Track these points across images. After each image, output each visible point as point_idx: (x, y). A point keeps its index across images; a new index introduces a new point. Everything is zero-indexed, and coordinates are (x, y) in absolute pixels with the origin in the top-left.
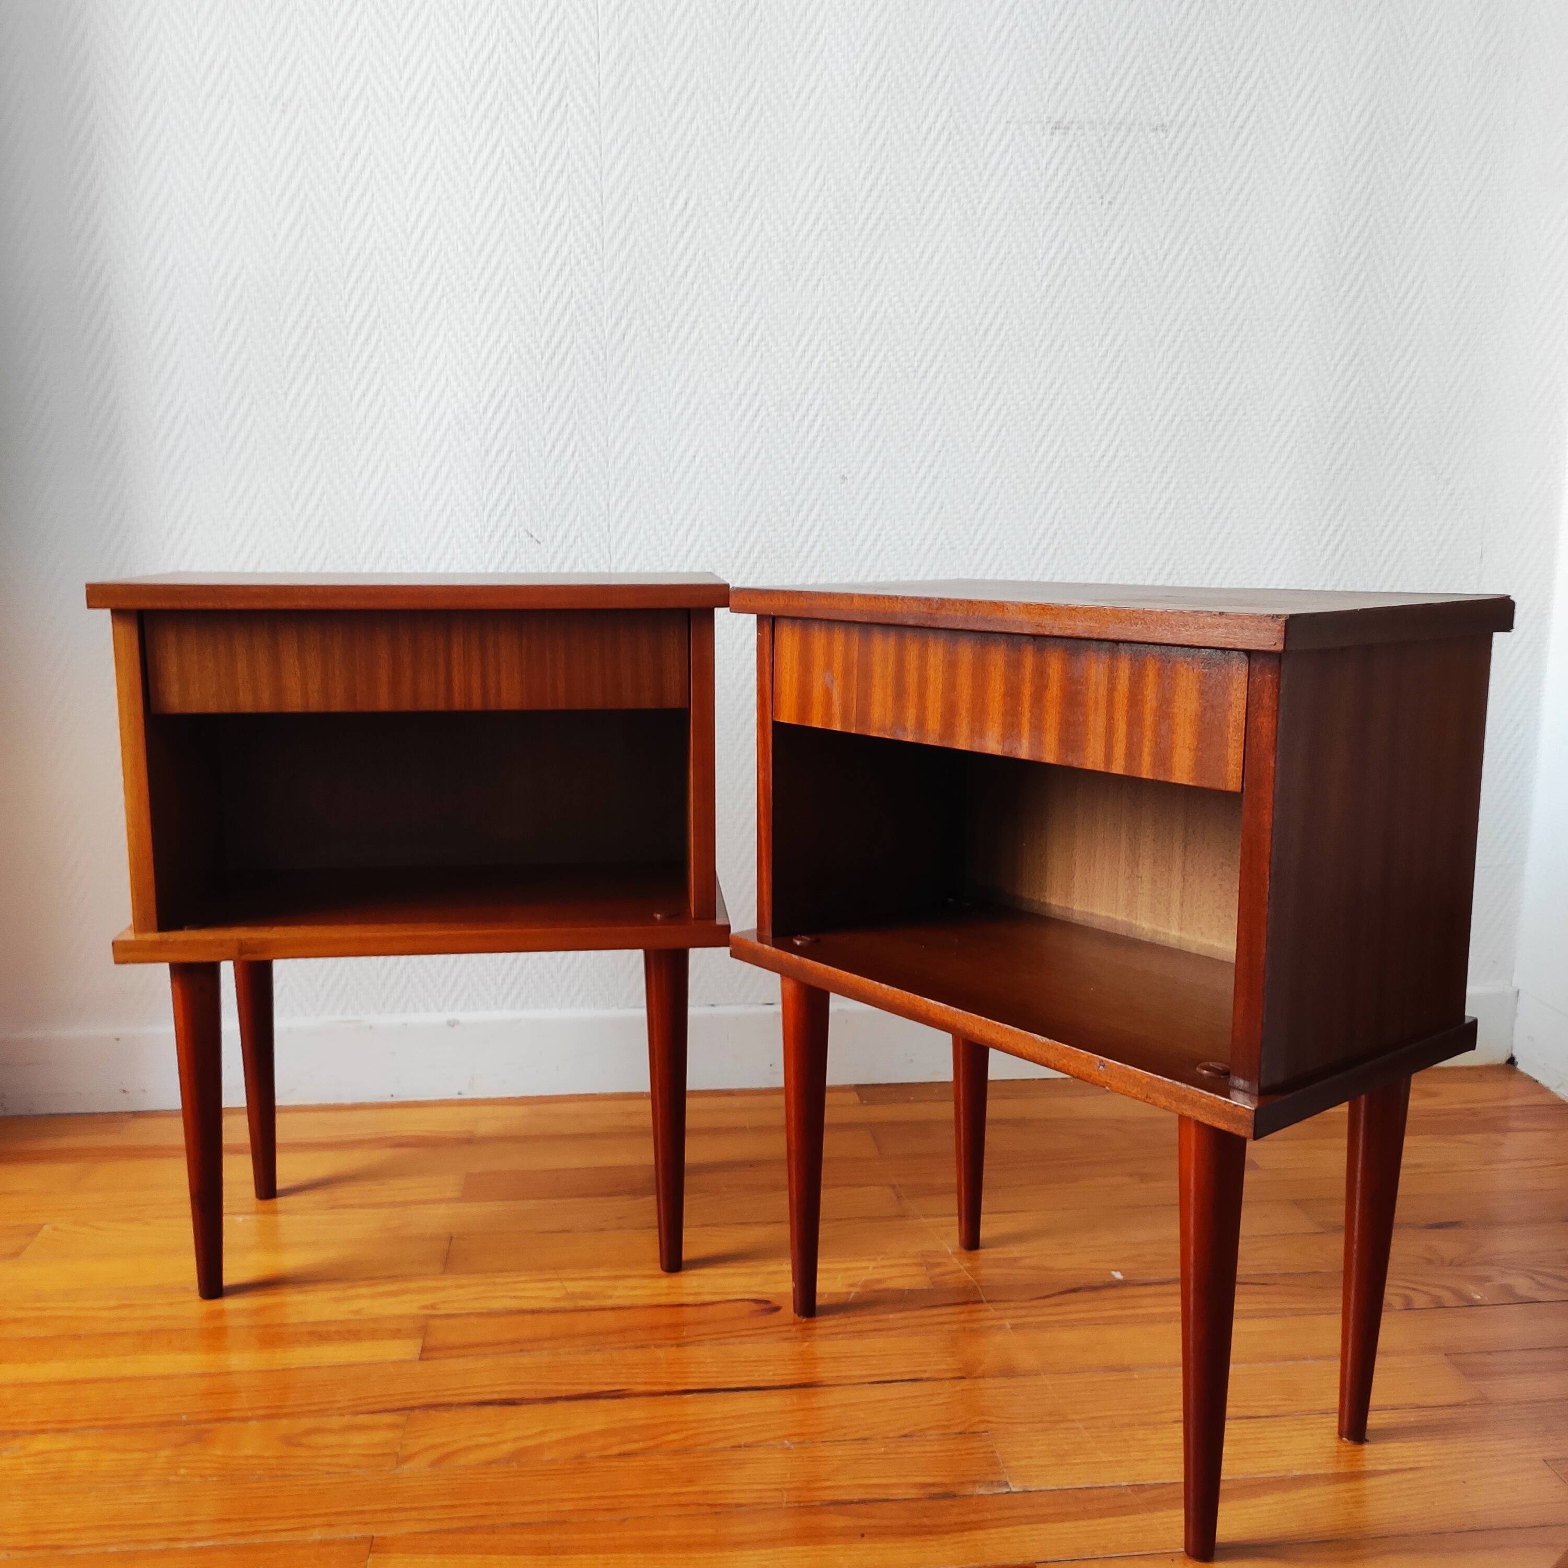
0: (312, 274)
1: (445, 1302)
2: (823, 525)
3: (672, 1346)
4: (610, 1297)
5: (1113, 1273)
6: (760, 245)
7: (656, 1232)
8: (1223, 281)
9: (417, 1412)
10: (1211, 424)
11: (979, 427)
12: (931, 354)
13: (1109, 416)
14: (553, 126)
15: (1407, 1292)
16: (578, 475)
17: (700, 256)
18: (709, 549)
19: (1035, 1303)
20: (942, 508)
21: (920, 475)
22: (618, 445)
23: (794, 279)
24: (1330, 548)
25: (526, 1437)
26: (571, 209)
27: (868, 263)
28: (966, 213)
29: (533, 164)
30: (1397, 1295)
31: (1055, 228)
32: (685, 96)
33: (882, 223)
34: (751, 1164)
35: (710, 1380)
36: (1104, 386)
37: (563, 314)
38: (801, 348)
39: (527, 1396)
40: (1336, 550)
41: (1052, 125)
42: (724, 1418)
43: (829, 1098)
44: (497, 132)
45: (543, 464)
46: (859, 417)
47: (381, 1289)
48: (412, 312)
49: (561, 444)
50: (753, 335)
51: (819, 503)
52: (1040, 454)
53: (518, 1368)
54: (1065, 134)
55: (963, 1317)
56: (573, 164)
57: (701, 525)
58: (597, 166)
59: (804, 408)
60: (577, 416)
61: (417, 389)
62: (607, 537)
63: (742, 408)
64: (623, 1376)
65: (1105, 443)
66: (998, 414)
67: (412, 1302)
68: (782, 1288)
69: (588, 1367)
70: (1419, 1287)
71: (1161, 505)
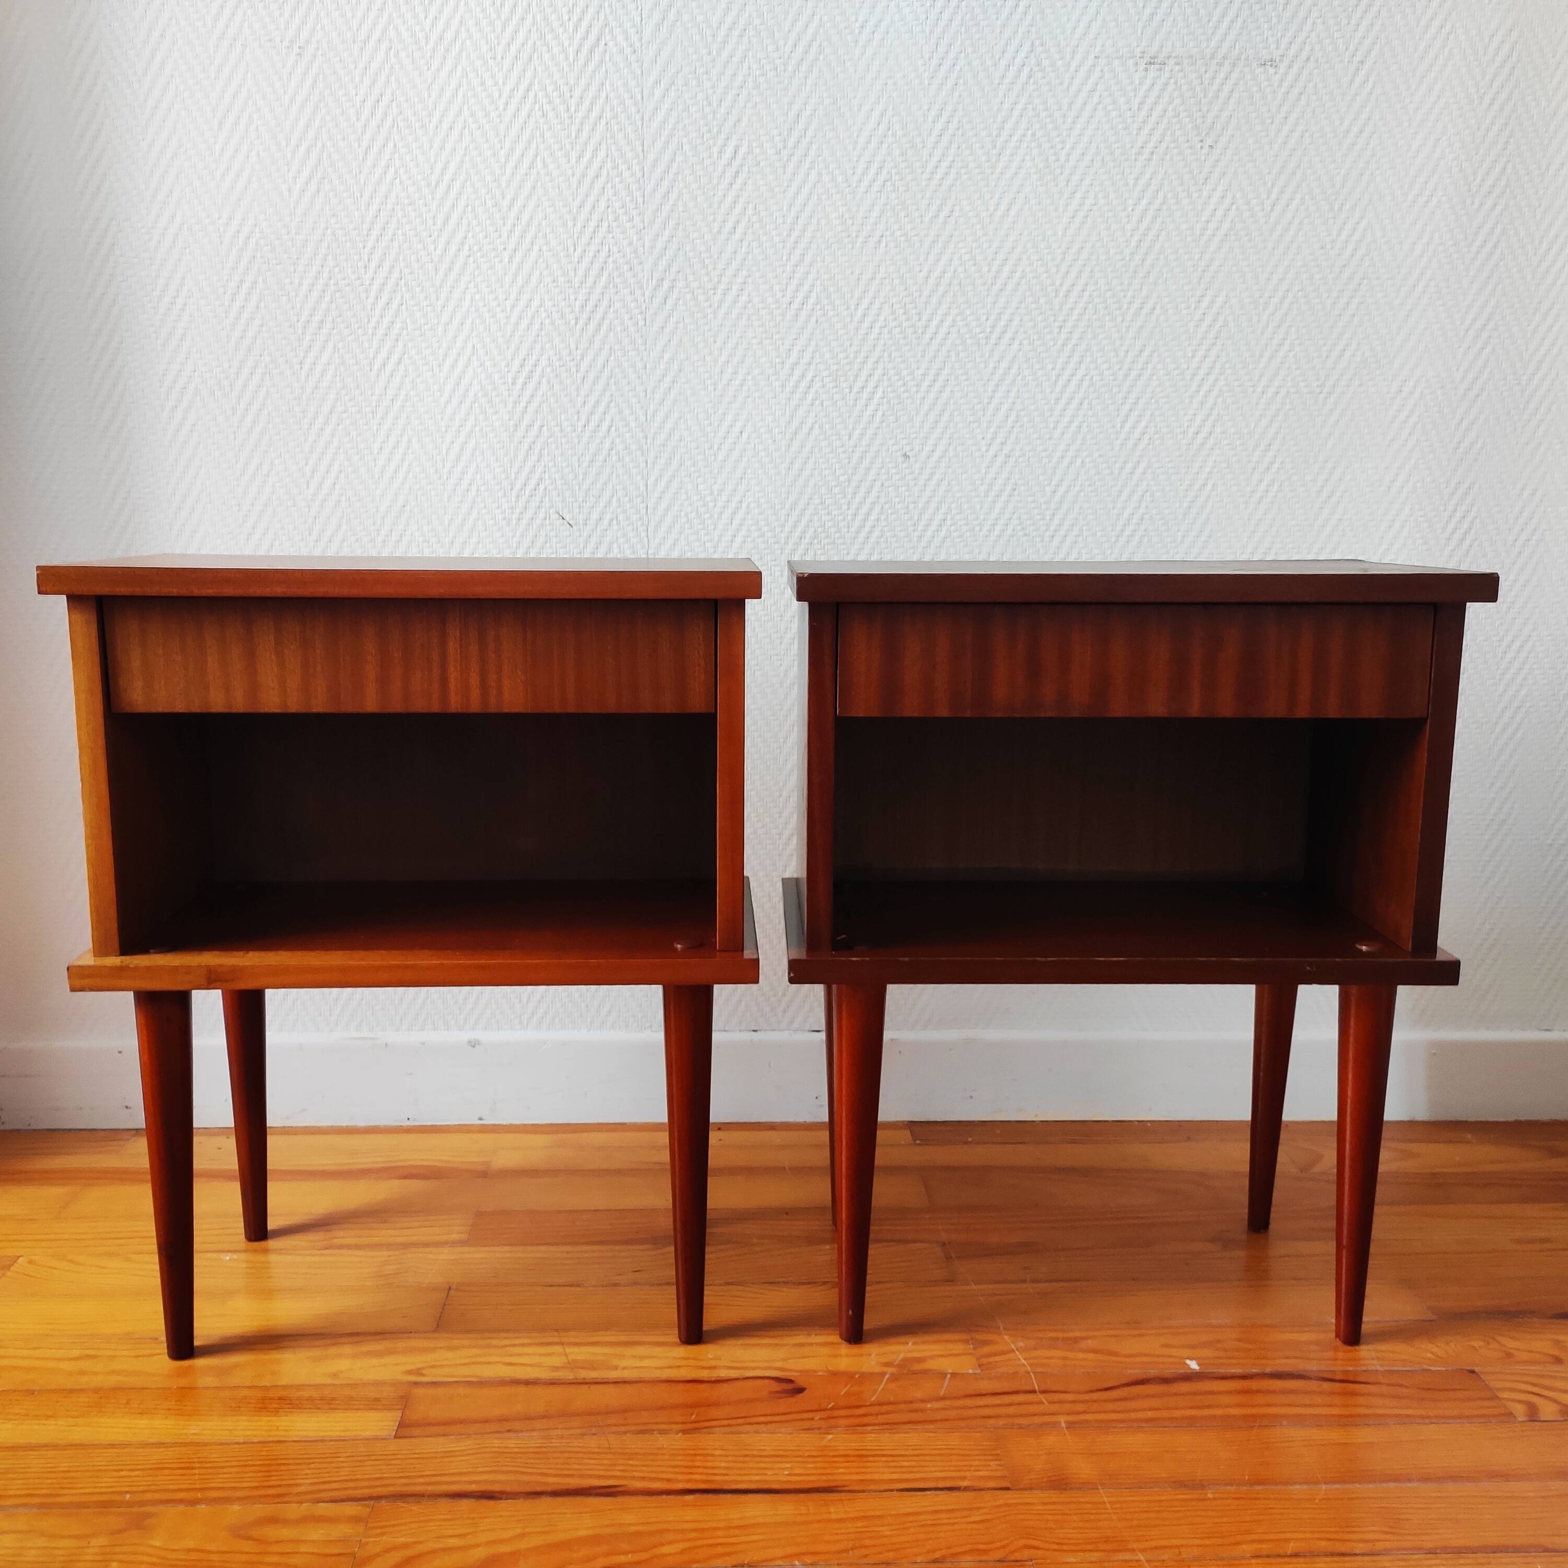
0: (329, 232)
1: (433, 1367)
2: (882, 508)
3: (677, 1432)
4: (616, 1368)
5: (1188, 1362)
6: (816, 197)
7: (673, 1289)
8: (1339, 235)
9: (383, 1502)
10: (1322, 396)
11: (1058, 399)
12: (1005, 317)
13: (1205, 388)
14: (592, 66)
15: (1535, 1399)
16: (614, 452)
17: (750, 211)
18: (756, 534)
19: (1095, 1396)
20: (1014, 490)
21: (991, 453)
22: (658, 419)
23: (854, 235)
24: (1457, 536)
25: (501, 1541)
26: (609, 159)
27: (936, 217)
28: (1047, 160)
29: (568, 110)
30: (1519, 1401)
31: (1147, 176)
32: (736, 33)
33: (953, 172)
34: (787, 1212)
35: (717, 1478)
36: (1200, 354)
37: (600, 275)
38: (860, 312)
39: (509, 1488)
40: (1463, 539)
41: (1146, 60)
42: (729, 1528)
43: (881, 1135)
44: (529, 74)
45: (576, 440)
46: (923, 389)
47: (365, 1348)
48: (436, 274)
49: (596, 417)
50: (807, 297)
51: (878, 484)
52: (1126, 429)
53: (503, 1453)
54: (1161, 70)
55: (1011, 1410)
56: (612, 109)
57: (748, 507)
58: (639, 112)
59: (863, 378)
60: (614, 387)
61: (441, 358)
62: (646, 520)
63: (794, 378)
64: (618, 1468)
65: (1199, 419)
66: (1079, 386)
67: (397, 1364)
68: (811, 1364)
69: (580, 1455)
70: (1545, 1393)
71: (1263, 487)
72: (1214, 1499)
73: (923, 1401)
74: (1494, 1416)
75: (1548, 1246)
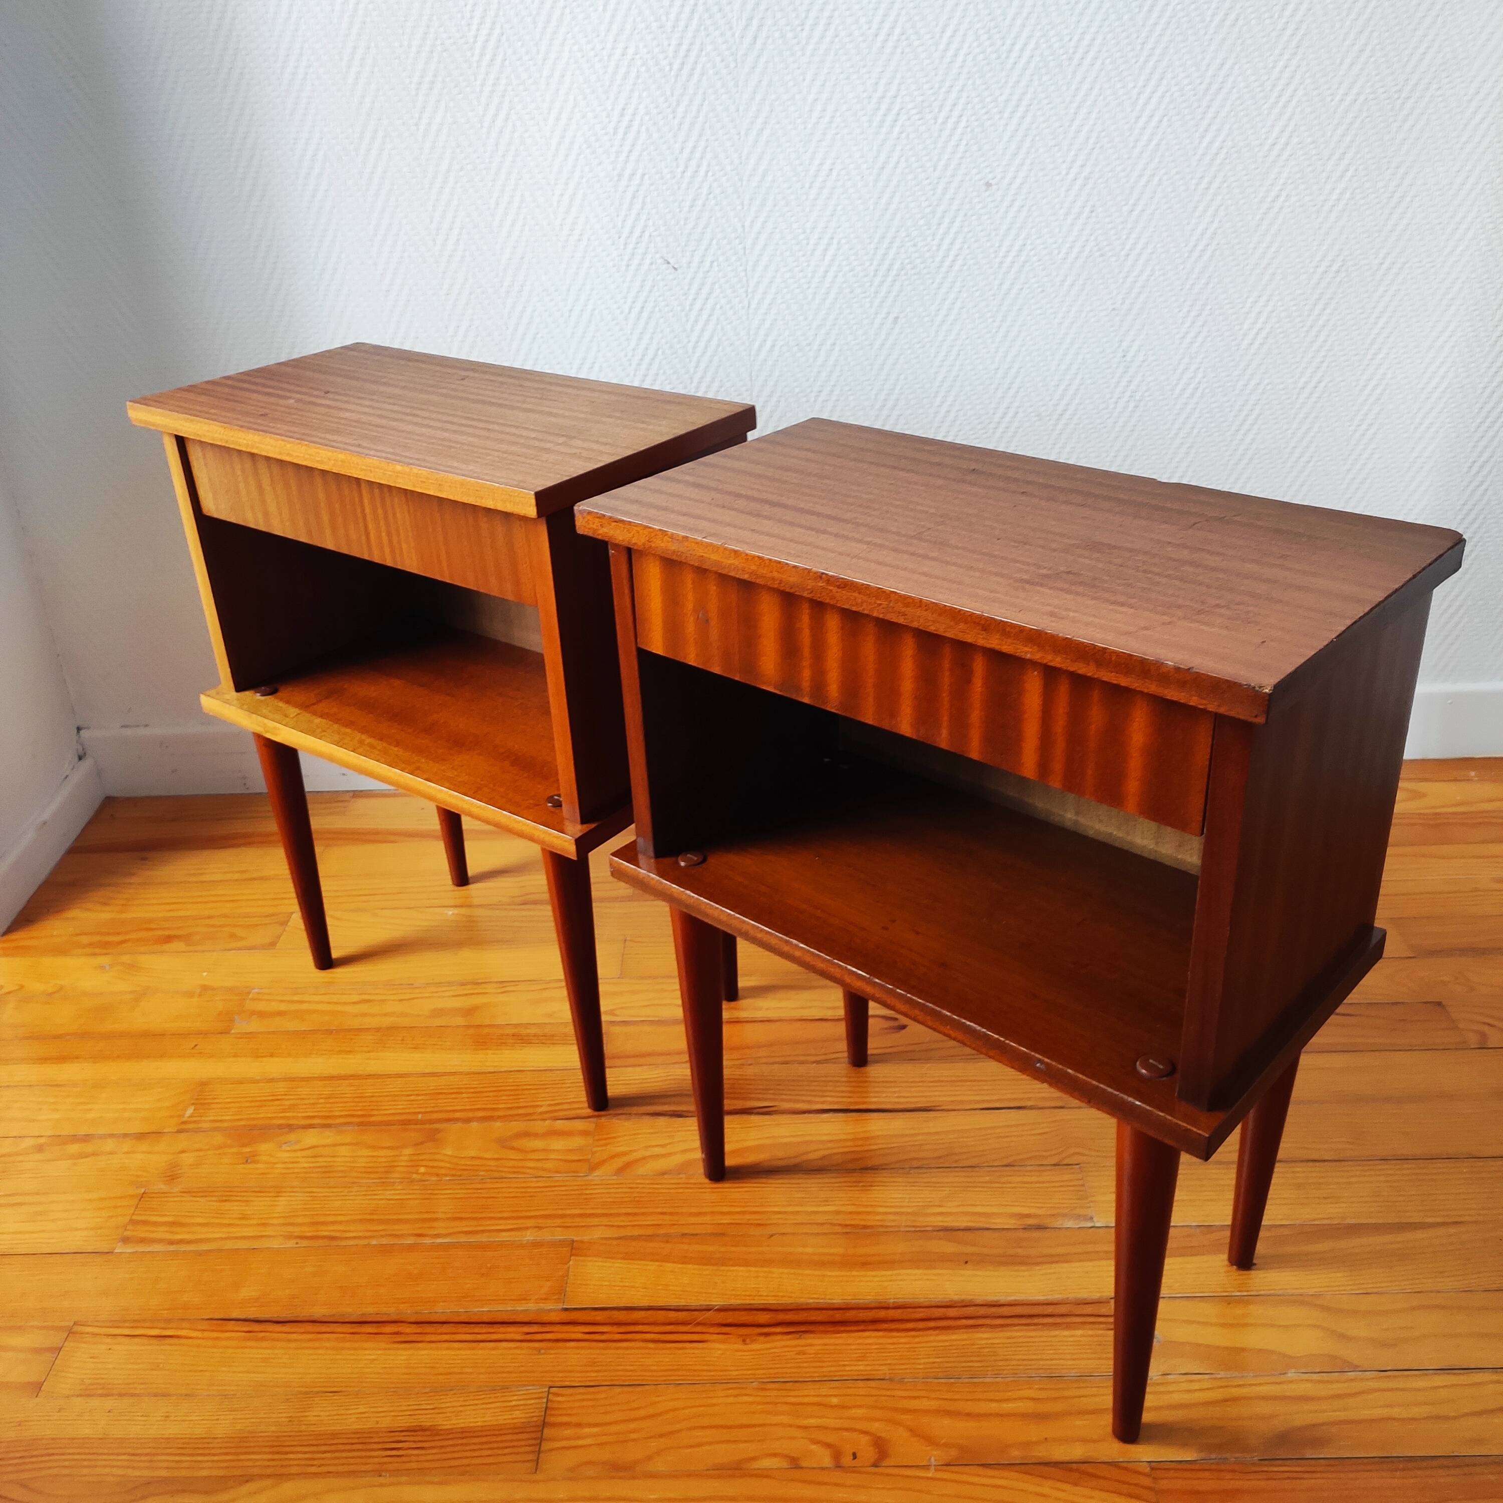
1: (622, 1008)
2: (965, 237)
3: (813, 1063)
10: (1399, 101)
11: (1137, 119)
12: (1088, 37)
13: (1283, 99)
16: (712, 196)
20: (1092, 212)
21: (1071, 176)
22: (752, 161)
30: (1473, 1031)
36: (1281, 64)
37: (690, 19)
38: (945, 40)
42: (857, 1139)
45: (676, 186)
46: (1006, 115)
48: (535, 27)
49: (694, 163)
50: (893, 28)
51: (962, 213)
52: (1204, 144)
57: (839, 243)
59: (948, 108)
60: (709, 132)
61: (545, 112)
62: (744, 260)
63: (881, 112)
64: (771, 1092)
65: (1277, 129)
66: (1159, 103)
71: (1335, 196)
74: (1453, 1044)
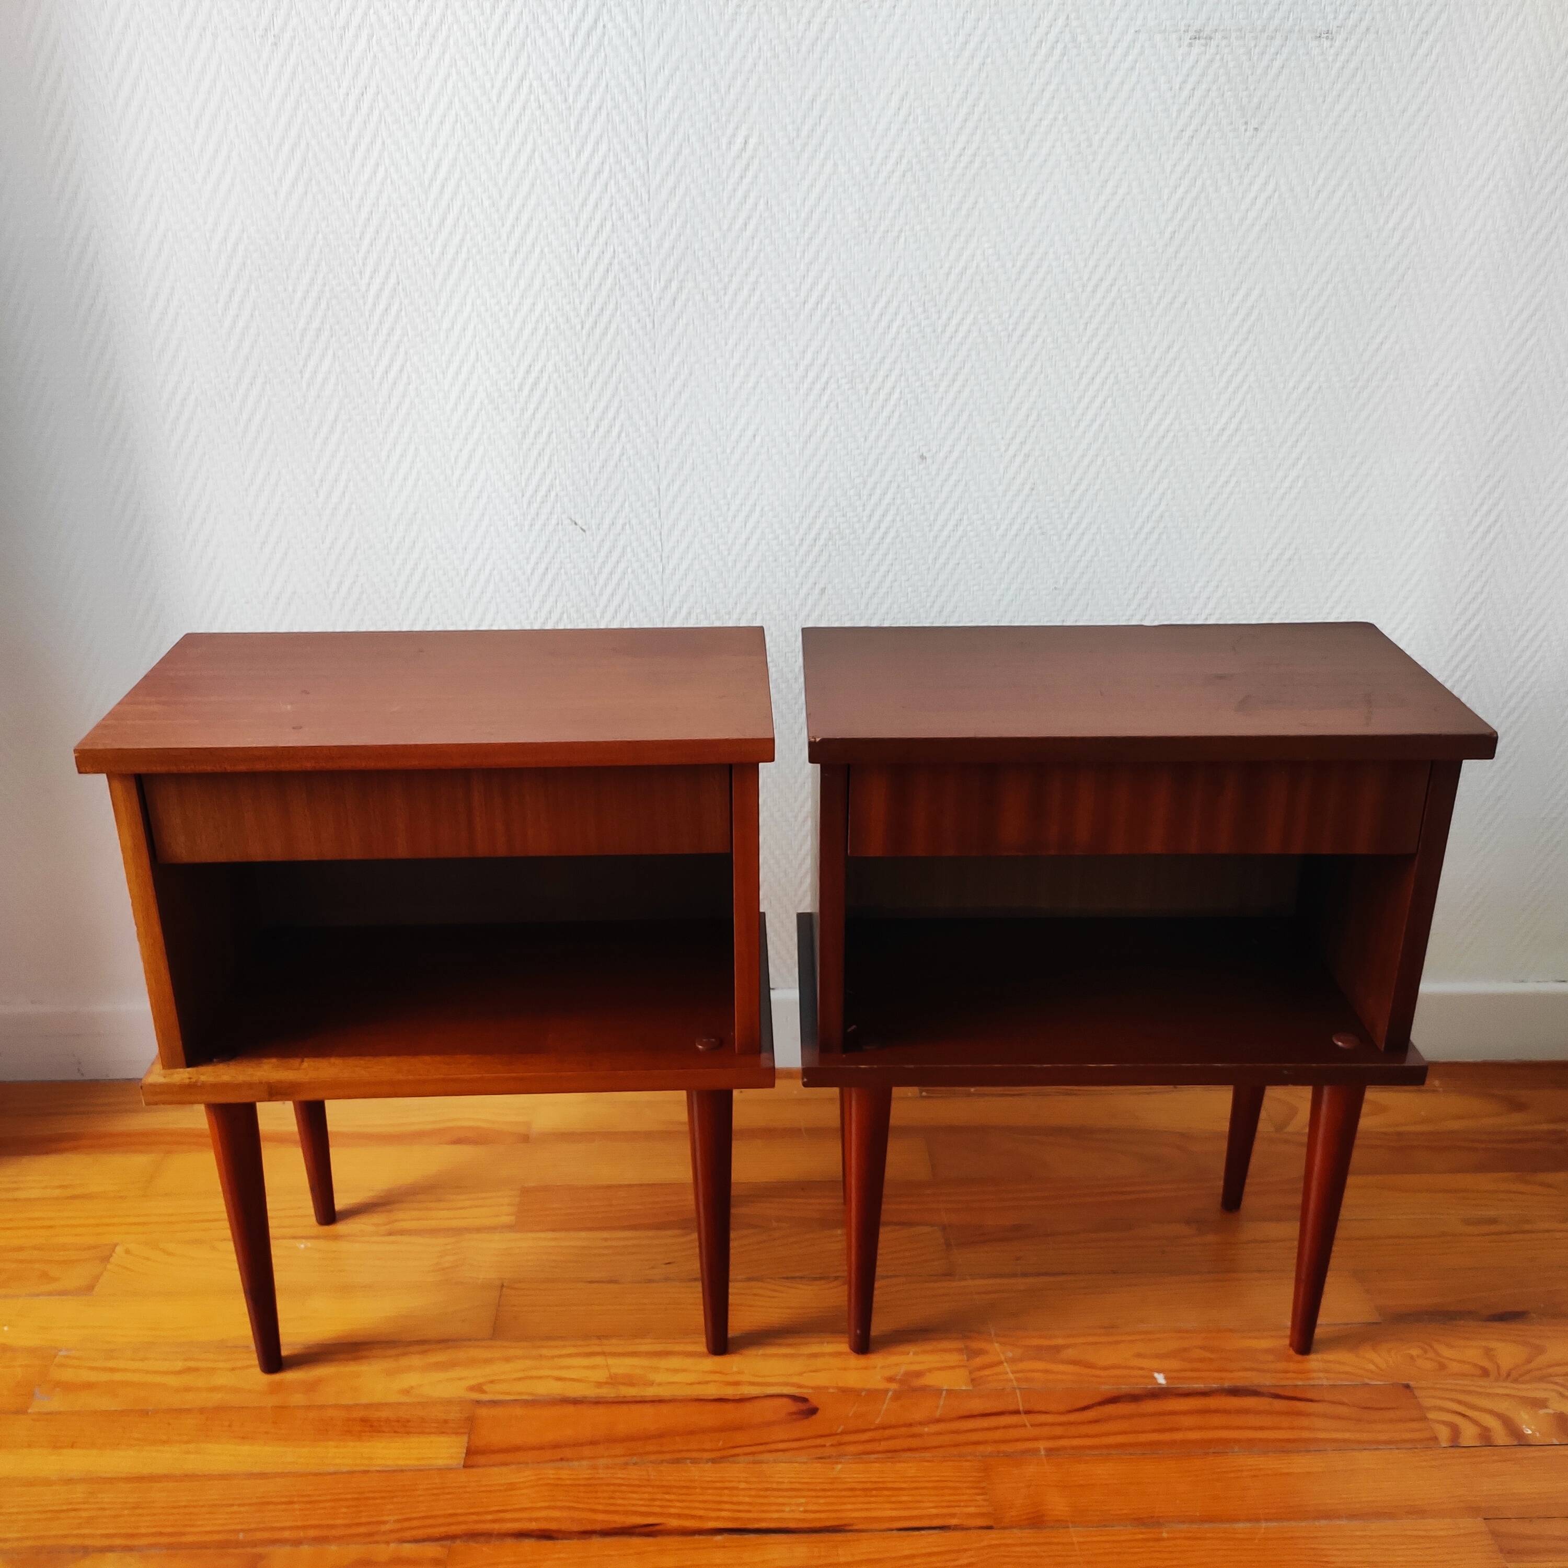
0: (320, 236)
1: (492, 1382)
2: (898, 509)
3: (708, 1461)
4: (652, 1384)
5: (1156, 1375)
6: (831, 190)
8: (1387, 222)
9: (458, 1542)
10: (1355, 392)
11: (1080, 399)
12: (1029, 314)
13: (1234, 384)
14: (590, 51)
15: (1459, 1421)
16: (625, 457)
17: (761, 206)
18: (770, 537)
19: (1072, 1417)
20: (1033, 489)
21: (1011, 452)
22: (669, 423)
23: (871, 230)
24: (1482, 529)
26: (611, 153)
27: (959, 209)
28: (1079, 145)
29: (566, 100)
30: (1445, 1423)
31: (1185, 162)
33: (978, 161)
35: (742, 1515)
36: (1231, 349)
37: (605, 277)
38: (877, 311)
39: (564, 1526)
40: (1488, 531)
41: (1191, 34)
44: (523, 61)
45: (586, 446)
46: (942, 389)
47: (432, 1359)
48: (434, 278)
49: (606, 423)
50: (822, 296)
51: (894, 485)
52: (1150, 427)
53: (557, 1485)
54: (1206, 45)
55: (998, 1435)
56: (613, 99)
57: (762, 510)
58: (641, 100)
59: (880, 379)
60: (622, 393)
61: (444, 365)
62: (659, 524)
63: (810, 379)
64: (657, 1503)
65: (1226, 415)
66: (1103, 384)
67: (460, 1379)
68: (821, 1379)
69: (624, 1488)
70: (1469, 1413)
71: (1287, 484)
72: (1168, 1539)
73: (921, 1424)
74: (1421, 1440)
75: (1493, 1228)
